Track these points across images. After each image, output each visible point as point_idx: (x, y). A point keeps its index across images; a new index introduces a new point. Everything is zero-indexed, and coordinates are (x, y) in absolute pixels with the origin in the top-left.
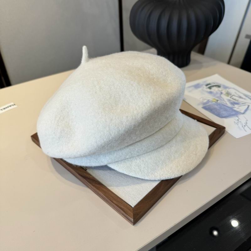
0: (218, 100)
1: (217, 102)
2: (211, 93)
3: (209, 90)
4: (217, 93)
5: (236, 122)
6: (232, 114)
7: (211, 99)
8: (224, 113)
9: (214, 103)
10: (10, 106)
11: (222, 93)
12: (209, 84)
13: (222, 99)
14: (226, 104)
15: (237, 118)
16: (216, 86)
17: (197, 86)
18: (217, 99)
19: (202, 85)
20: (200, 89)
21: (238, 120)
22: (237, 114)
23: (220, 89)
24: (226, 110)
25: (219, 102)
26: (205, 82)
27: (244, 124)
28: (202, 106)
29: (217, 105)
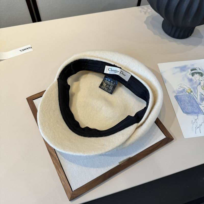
0: (192, 92)
1: (191, 93)
2: (191, 80)
3: (191, 77)
4: (196, 82)
5: (193, 121)
6: (195, 111)
7: (187, 88)
8: (190, 108)
9: (188, 94)
10: (28, 49)
11: (200, 84)
12: (195, 69)
13: (196, 91)
14: (197, 98)
15: (196, 118)
16: (199, 73)
17: (183, 69)
18: (192, 90)
19: (188, 68)
20: (184, 73)
21: (196, 120)
22: (199, 113)
23: (201, 78)
24: (192, 106)
25: (192, 93)
26: (193, 65)
27: (198, 126)
28: (175, 95)
29: (188, 97)
